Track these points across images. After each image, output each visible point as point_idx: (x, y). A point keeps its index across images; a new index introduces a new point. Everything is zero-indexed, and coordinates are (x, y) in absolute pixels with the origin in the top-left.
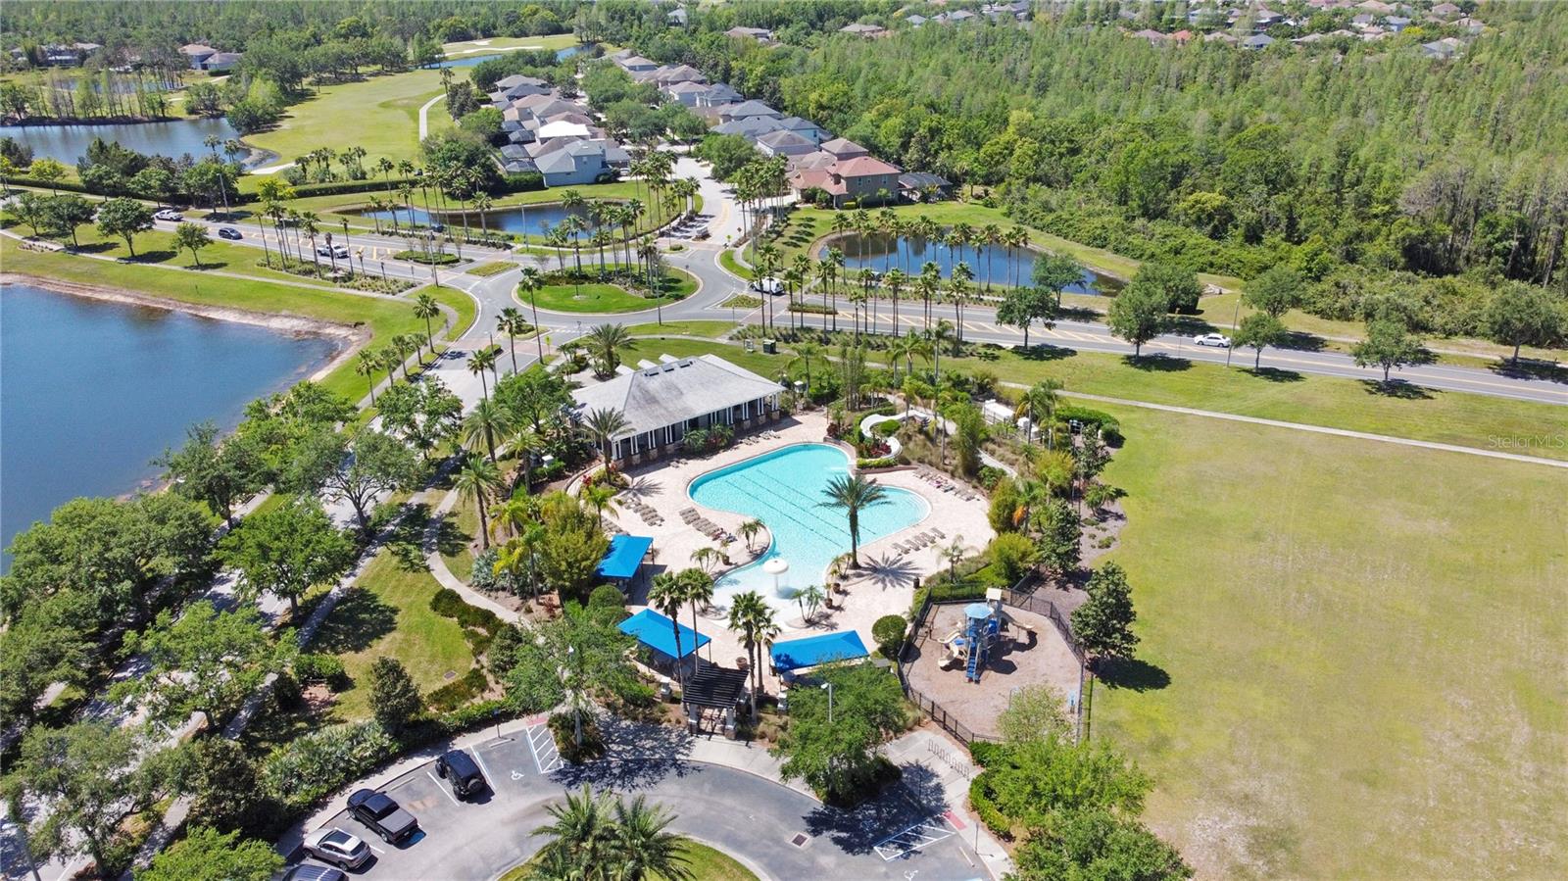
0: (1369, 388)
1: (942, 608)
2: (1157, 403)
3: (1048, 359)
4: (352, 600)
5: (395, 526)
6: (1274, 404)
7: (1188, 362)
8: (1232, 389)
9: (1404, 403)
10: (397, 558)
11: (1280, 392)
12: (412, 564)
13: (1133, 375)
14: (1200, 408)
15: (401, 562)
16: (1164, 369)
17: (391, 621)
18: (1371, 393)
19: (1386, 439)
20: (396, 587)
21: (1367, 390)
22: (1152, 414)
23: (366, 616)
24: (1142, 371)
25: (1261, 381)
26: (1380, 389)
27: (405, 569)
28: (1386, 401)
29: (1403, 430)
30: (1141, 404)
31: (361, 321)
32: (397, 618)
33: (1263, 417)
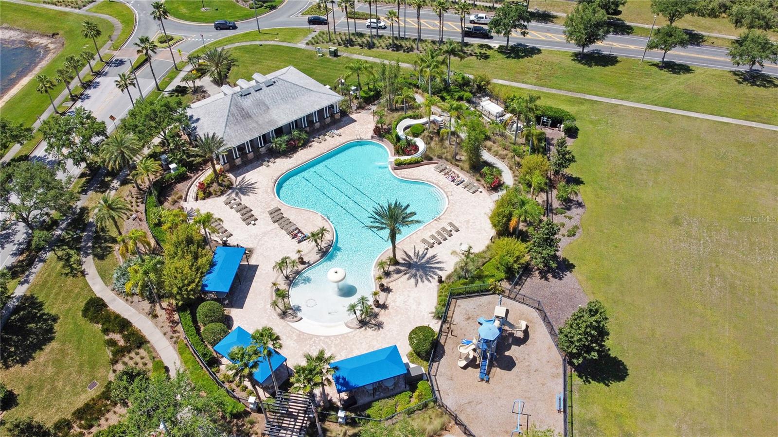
0: (737, 78)
1: (459, 301)
2: (597, 95)
3: (522, 57)
4: (24, 309)
5: (62, 230)
6: (676, 95)
7: (616, 57)
8: (648, 82)
9: (762, 91)
10: (61, 263)
11: (680, 84)
12: (72, 269)
13: (580, 70)
14: (627, 99)
15: (64, 267)
16: (601, 65)
17: (51, 330)
18: (740, 83)
19: (754, 124)
20: (58, 294)
21: (737, 81)
22: (595, 106)
23: (33, 325)
24: (586, 67)
25: (665, 74)
26: (745, 79)
27: (67, 274)
28: (750, 90)
29: (765, 116)
30: (587, 97)
31: (55, 32)
32: (56, 327)
33: (670, 107)
